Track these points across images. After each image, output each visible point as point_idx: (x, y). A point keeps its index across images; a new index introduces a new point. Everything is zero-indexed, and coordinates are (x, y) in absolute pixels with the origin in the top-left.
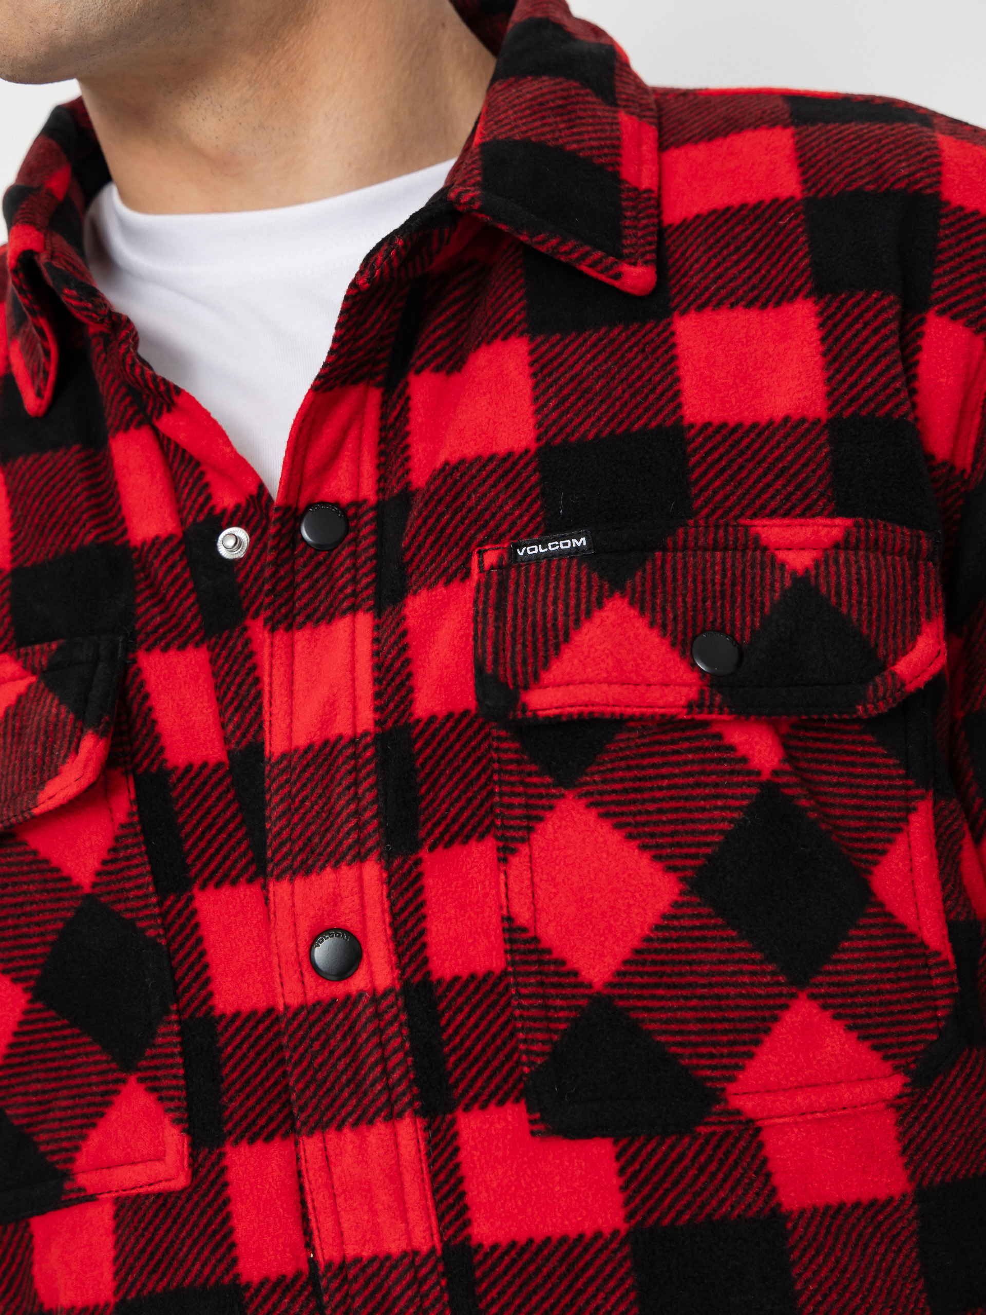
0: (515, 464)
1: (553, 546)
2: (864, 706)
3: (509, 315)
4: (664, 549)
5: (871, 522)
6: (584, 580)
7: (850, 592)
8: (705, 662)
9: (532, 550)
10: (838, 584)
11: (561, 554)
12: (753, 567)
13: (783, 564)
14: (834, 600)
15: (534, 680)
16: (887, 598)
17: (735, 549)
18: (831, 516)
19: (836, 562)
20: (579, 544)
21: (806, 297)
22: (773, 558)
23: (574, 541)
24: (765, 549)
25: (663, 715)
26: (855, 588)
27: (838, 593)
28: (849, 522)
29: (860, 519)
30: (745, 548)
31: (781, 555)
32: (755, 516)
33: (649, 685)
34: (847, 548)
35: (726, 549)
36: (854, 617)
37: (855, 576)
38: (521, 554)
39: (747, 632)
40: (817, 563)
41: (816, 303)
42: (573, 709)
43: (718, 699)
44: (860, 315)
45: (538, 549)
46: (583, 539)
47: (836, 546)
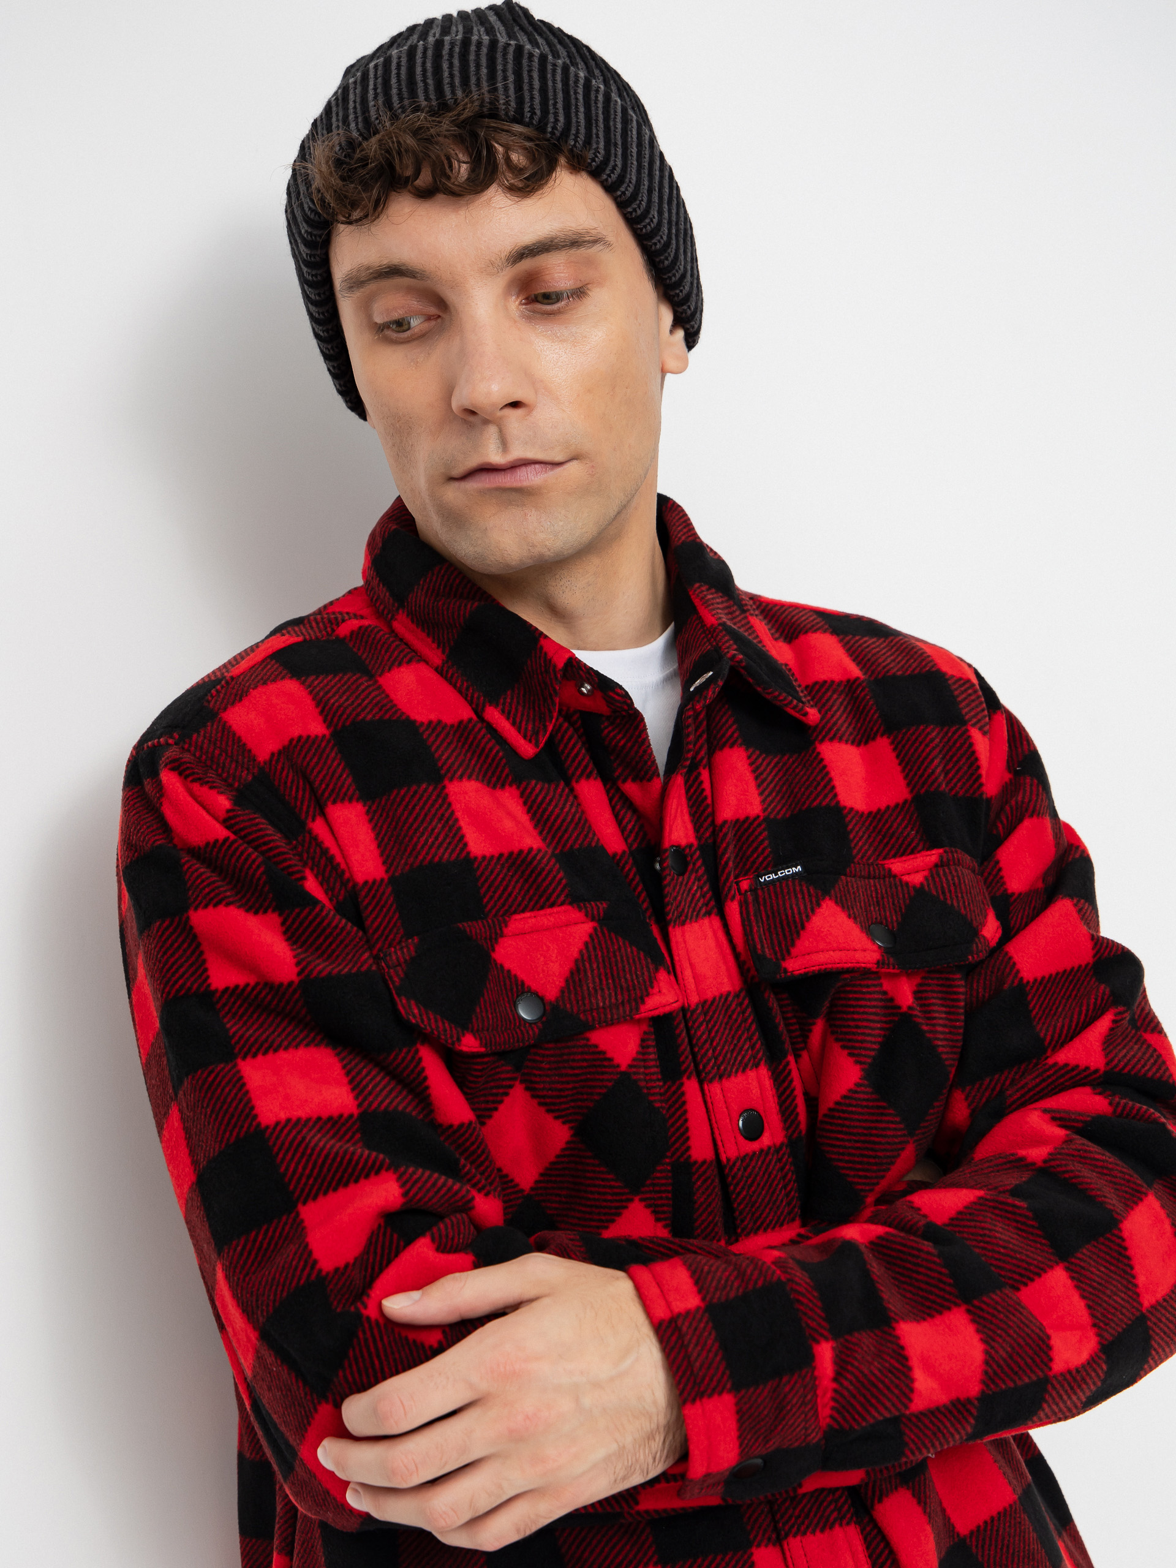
0: (751, 824)
1: (781, 873)
2: (973, 956)
3: (729, 733)
4: (845, 875)
5: (954, 850)
6: (806, 891)
7: (950, 891)
8: (880, 941)
9: (769, 877)
10: (943, 887)
11: (786, 877)
12: (891, 888)
13: (907, 883)
14: (942, 897)
15: (786, 954)
16: (970, 893)
17: (879, 878)
18: (928, 849)
19: (938, 875)
20: (797, 870)
21: (882, 736)
22: (901, 881)
23: (794, 869)
24: (895, 876)
25: (865, 968)
26: (952, 888)
27: (943, 893)
28: (941, 851)
29: (947, 849)
30: (885, 877)
31: (906, 878)
32: (885, 859)
33: (855, 950)
34: (942, 866)
35: (874, 878)
36: (955, 904)
37: (951, 882)
38: (762, 881)
39: (895, 924)
40: (926, 878)
41: (888, 738)
42: (814, 968)
43: (892, 960)
44: (916, 739)
45: (773, 876)
46: (799, 867)
47: (936, 866)
